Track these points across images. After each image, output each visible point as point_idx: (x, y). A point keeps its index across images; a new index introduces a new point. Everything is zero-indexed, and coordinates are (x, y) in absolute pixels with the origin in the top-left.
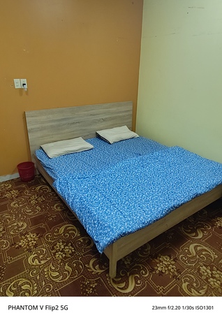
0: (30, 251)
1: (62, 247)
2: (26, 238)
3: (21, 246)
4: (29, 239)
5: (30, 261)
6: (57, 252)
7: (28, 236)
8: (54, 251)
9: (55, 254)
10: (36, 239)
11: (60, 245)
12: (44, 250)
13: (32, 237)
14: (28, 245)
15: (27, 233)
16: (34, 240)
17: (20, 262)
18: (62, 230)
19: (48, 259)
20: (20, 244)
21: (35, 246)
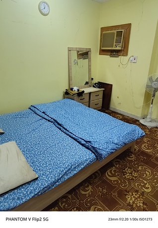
0: (143, 194)
1: (128, 174)
2: (133, 203)
3: (143, 203)
4: (133, 199)
5: (149, 190)
6: (133, 176)
7: (131, 202)
8: (134, 178)
9: (136, 177)
10: (130, 193)
11: (127, 176)
12: (136, 184)
13: (130, 199)
14: (139, 197)
15: (129, 205)
16: (133, 195)
17: (155, 196)
18: (113, 179)
19: (141, 179)
20: (142, 205)
21: (137, 191)
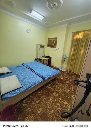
0: (59, 92)
2: (55, 95)
5: (61, 91)
6: (56, 87)
11: (54, 87)
13: (54, 94)
14: (57, 93)
15: (54, 96)
16: (55, 92)
17: (62, 93)
19: (59, 88)
20: (58, 95)
21: (57, 91)
